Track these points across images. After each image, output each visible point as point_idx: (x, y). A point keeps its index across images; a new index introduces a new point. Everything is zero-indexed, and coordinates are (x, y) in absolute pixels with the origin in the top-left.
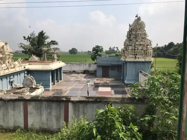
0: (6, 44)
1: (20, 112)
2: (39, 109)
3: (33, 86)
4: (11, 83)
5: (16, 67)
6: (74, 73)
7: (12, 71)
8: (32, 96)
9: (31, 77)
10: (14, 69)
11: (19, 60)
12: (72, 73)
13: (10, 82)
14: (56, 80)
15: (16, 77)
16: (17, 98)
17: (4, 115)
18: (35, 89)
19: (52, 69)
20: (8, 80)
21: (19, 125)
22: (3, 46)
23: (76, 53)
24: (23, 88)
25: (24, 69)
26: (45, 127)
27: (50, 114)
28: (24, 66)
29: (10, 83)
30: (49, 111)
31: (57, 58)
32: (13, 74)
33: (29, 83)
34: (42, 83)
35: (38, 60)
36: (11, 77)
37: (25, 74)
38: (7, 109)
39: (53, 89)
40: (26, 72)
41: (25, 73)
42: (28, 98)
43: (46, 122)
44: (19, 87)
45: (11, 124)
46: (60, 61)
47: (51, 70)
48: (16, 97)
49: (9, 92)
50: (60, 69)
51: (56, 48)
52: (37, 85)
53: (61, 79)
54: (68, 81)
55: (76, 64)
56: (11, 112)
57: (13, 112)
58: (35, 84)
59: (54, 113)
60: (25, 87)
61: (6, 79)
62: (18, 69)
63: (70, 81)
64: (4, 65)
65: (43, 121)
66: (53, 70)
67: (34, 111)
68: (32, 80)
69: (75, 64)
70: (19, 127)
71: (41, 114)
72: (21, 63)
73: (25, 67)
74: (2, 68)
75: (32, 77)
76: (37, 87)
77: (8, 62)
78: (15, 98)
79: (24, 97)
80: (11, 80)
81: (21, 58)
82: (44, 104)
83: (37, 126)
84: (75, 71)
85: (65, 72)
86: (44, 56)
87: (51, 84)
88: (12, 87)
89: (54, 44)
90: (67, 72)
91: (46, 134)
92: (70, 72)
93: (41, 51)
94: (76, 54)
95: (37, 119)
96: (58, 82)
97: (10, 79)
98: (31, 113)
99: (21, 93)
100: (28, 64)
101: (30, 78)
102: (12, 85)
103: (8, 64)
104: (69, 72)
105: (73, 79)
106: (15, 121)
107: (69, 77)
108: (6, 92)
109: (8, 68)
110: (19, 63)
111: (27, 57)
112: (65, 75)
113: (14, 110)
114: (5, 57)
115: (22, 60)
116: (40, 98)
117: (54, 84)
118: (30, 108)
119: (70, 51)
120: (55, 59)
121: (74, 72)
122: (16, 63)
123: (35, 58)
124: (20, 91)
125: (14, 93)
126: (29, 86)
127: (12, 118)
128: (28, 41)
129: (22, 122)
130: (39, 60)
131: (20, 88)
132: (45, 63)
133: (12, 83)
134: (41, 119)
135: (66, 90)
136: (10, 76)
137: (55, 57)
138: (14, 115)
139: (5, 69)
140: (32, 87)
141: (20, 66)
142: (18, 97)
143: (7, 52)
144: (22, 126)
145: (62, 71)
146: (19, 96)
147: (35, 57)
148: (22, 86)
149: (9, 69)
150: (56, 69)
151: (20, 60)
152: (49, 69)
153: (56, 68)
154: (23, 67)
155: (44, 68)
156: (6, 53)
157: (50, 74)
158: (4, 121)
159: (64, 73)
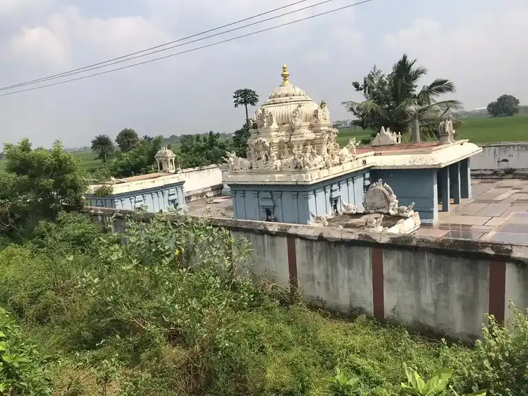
0: (322, 105)
1: (363, 274)
2: (412, 272)
3: (392, 212)
4: (334, 201)
5: (345, 161)
6: (510, 176)
7: (335, 172)
8: (394, 236)
9: (385, 187)
10: (341, 166)
11: (352, 143)
12: (503, 175)
13: (331, 199)
14: (451, 197)
15: (344, 186)
16: (357, 238)
17: (327, 277)
18: (397, 218)
19: (439, 165)
20: (328, 195)
21: (363, 306)
22: (317, 111)
23: (516, 111)
24: (364, 214)
25: (363, 168)
26: (431, 323)
27: (444, 288)
28: (364, 159)
29: (332, 203)
30: (441, 280)
31: (454, 131)
32: (338, 180)
33: (378, 202)
34: (414, 203)
35: (397, 141)
36: (335, 187)
37: (365, 180)
38: (333, 264)
39: (441, 222)
40: (367, 175)
41: (364, 176)
42: (385, 240)
43: (432, 310)
44: (354, 212)
45: (344, 300)
46: (462, 141)
47: (437, 167)
48: (354, 235)
49: (333, 222)
50: (464, 163)
51: (450, 101)
52: (401, 207)
53: (465, 195)
54: (490, 202)
55: (518, 145)
56: (343, 271)
57: (346, 270)
58: (397, 205)
59: (456, 288)
60: (369, 213)
61: (323, 192)
62: (348, 167)
63: (497, 202)
64: (319, 158)
65: (424, 306)
66: (443, 166)
67: (399, 277)
68: (387, 193)
69: (514, 146)
70: (361, 311)
71: (418, 288)
72: (355, 150)
73: (364, 162)
74: (315, 165)
75: (388, 186)
76: (401, 214)
77: (328, 150)
78: (353, 237)
79: (374, 238)
80: (335, 195)
81: (354, 138)
82: (427, 260)
83: (407, 317)
84: (515, 170)
85: (477, 175)
86: (414, 129)
87: (436, 207)
88: (337, 212)
89: (440, 90)
90: (485, 172)
91: (433, 341)
92: (495, 173)
93: (404, 115)
94: (515, 114)
95: (409, 299)
96: (456, 202)
97: (332, 191)
98: (390, 281)
99: (362, 226)
100: (373, 153)
101: (382, 188)
102: (335, 207)
103: (327, 155)
104: (491, 172)
105: (506, 194)
106: (353, 296)
107: (490, 189)
108: (327, 223)
109: (327, 166)
110: (351, 151)
111: (367, 137)
112: (476, 181)
113: (350, 266)
114: (320, 138)
115: (358, 144)
116: (414, 243)
117: (445, 209)
118: (390, 265)
119: (490, 106)
120: (446, 134)
121: (511, 173)
122: (345, 151)
123: (390, 135)
124: (361, 223)
125: (347, 226)
126: (381, 210)
127: (346, 285)
128: (365, 92)
129: (370, 299)
130: (400, 142)
131: (358, 215)
132: (419, 147)
133: (336, 201)
134: (419, 300)
135: (484, 227)
136: (332, 186)
137: (447, 129)
138: (349, 280)
139: (320, 169)
140: (389, 214)
141: (352, 158)
142: (360, 235)
143: (325, 126)
144: (370, 309)
145: (469, 169)
146: (360, 233)
147: (388, 133)
148: (362, 210)
149: (330, 168)
150: (450, 163)
151: (355, 144)
152: (430, 164)
153: (452, 163)
154: (360, 161)
155: (416, 164)
156: (322, 128)
157: (432, 178)
158: (328, 289)
159: (475, 176)
